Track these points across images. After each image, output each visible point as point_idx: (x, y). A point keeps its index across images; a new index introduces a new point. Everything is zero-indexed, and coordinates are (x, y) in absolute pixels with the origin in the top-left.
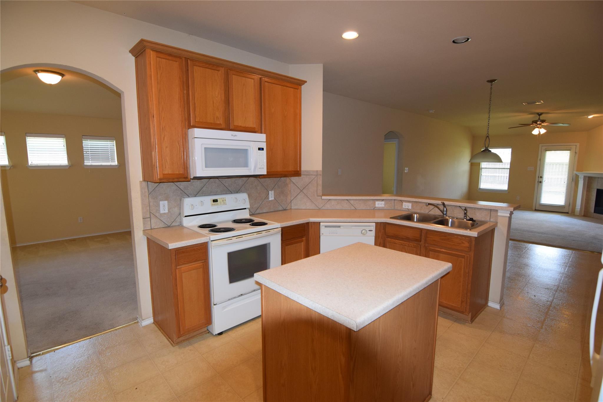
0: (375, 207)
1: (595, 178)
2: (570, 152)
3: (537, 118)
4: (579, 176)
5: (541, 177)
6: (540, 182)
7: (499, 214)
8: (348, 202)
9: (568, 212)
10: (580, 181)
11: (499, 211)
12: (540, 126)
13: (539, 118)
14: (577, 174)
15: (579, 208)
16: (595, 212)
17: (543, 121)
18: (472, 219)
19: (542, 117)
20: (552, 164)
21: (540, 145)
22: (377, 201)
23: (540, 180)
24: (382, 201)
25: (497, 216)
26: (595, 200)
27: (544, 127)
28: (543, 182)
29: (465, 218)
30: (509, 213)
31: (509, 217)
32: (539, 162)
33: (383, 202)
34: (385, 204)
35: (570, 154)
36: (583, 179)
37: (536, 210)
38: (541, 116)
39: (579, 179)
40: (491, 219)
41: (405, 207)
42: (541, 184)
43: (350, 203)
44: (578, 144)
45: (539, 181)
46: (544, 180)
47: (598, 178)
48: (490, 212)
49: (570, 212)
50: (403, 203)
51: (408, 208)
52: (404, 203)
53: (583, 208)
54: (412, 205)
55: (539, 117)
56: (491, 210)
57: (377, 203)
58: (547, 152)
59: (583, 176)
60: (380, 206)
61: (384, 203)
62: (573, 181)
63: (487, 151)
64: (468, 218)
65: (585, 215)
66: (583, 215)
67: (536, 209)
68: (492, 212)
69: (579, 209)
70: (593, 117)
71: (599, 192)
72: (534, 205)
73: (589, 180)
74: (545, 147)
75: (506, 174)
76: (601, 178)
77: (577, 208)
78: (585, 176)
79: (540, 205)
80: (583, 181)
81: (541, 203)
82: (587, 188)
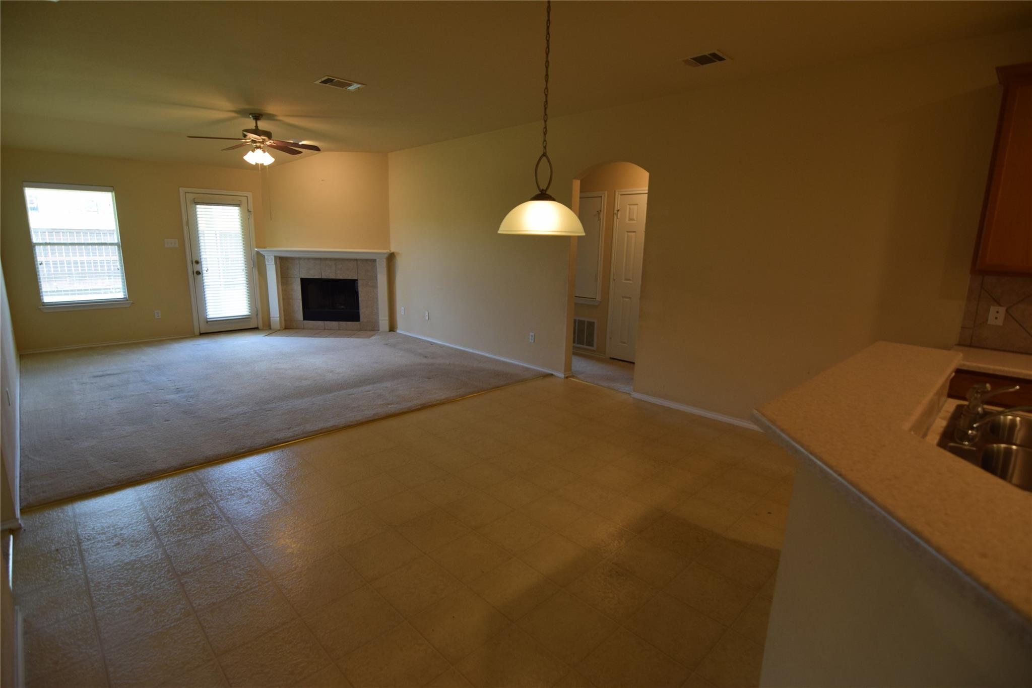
1: (293, 259)
2: (239, 209)
4: (264, 256)
5: (197, 262)
6: (199, 273)
9: (256, 326)
10: (268, 268)
12: (263, 145)
13: (256, 127)
14: (261, 252)
15: (278, 315)
16: (305, 318)
17: (269, 135)
20: (213, 234)
21: (182, 190)
23: (196, 268)
26: (300, 297)
27: (272, 150)
28: (204, 272)
32: (186, 227)
35: (241, 213)
36: (273, 263)
37: (203, 334)
38: (258, 121)
39: (267, 263)
42: (200, 276)
45: (195, 272)
46: (205, 269)
47: (299, 259)
49: (260, 326)
53: (283, 314)
55: (256, 123)
58: (198, 206)
59: (272, 257)
62: (255, 266)
65: (288, 327)
66: (284, 327)
67: (202, 332)
69: (277, 317)
71: (305, 282)
72: (196, 324)
73: (284, 263)
74: (193, 196)
75: (113, 258)
76: (304, 259)
77: (271, 316)
78: (275, 257)
79: (207, 322)
80: (274, 266)
81: (208, 317)
82: (281, 278)
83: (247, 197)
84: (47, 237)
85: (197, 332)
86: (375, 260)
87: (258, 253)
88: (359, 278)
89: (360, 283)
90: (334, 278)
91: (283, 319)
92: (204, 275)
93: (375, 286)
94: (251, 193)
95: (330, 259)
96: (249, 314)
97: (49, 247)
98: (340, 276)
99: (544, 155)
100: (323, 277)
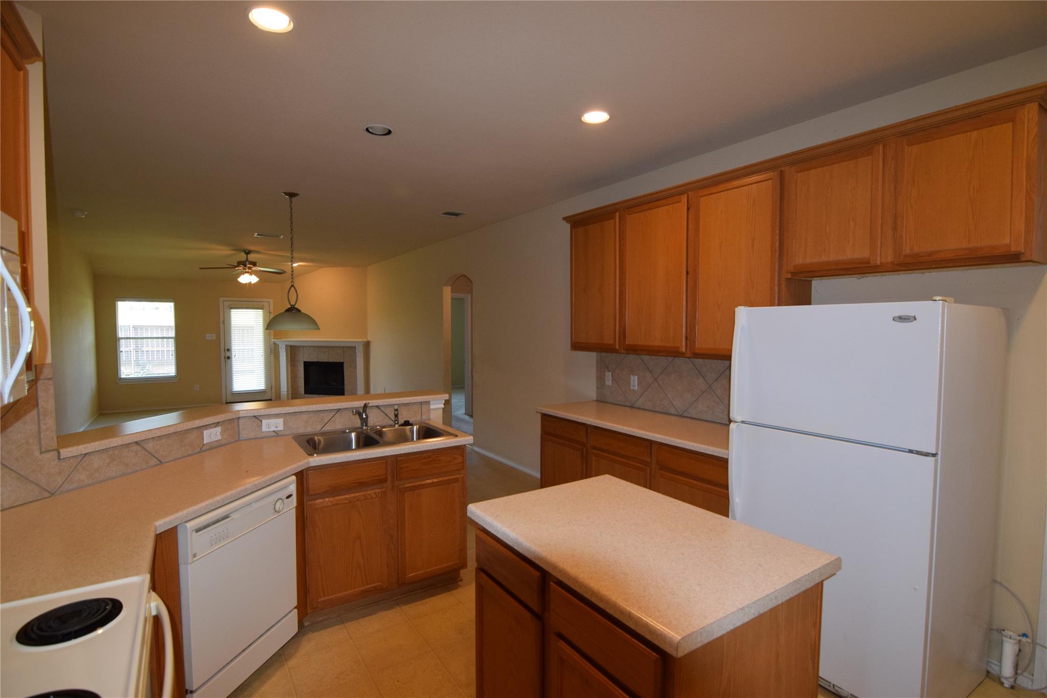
0: (204, 444)
1: (299, 346)
2: (263, 312)
3: (242, 256)
4: (279, 345)
5: (228, 350)
6: (229, 358)
7: (432, 407)
8: (139, 448)
9: (271, 398)
10: (281, 354)
11: (431, 403)
12: (250, 271)
13: (247, 259)
14: (276, 342)
15: (286, 390)
16: (306, 392)
17: (254, 264)
18: (408, 421)
19: (252, 257)
20: (242, 330)
21: (221, 299)
22: (207, 429)
23: (227, 354)
24: (215, 427)
25: (429, 410)
26: (303, 376)
27: (257, 273)
28: (233, 357)
29: (396, 422)
30: (444, 402)
31: (443, 408)
32: (221, 325)
33: (219, 429)
34: (222, 433)
35: (264, 314)
36: (284, 350)
37: (228, 403)
38: (249, 255)
39: (280, 350)
40: (422, 417)
41: (268, 430)
42: (230, 360)
43: (146, 450)
44: (271, 301)
45: (226, 356)
46: (234, 355)
47: (303, 347)
48: (420, 406)
49: (274, 398)
50: (263, 421)
51: (275, 429)
52: (265, 422)
53: (290, 389)
54: (284, 421)
55: (247, 257)
56: (421, 402)
57: (206, 433)
58: (232, 310)
59: (284, 346)
60: (214, 439)
61: (220, 431)
62: (272, 352)
63: (293, 310)
64: (401, 421)
65: (293, 398)
66: (290, 398)
67: (228, 401)
68: (423, 406)
70: (299, 266)
71: (307, 365)
72: (224, 395)
73: (293, 350)
74: (228, 303)
75: (170, 347)
76: (307, 347)
77: (282, 390)
78: (287, 346)
79: (233, 394)
80: (285, 352)
81: (233, 390)
82: (291, 361)
83: (269, 302)
84: (165, 333)
85: (224, 401)
86: (355, 347)
87: (274, 343)
88: (345, 361)
89: (345, 365)
90: (326, 361)
91: (290, 392)
92: (233, 359)
93: (355, 368)
94: (272, 300)
95: (325, 347)
96: (265, 388)
97: (165, 340)
98: (331, 360)
99: (292, 286)
100: (320, 361)
